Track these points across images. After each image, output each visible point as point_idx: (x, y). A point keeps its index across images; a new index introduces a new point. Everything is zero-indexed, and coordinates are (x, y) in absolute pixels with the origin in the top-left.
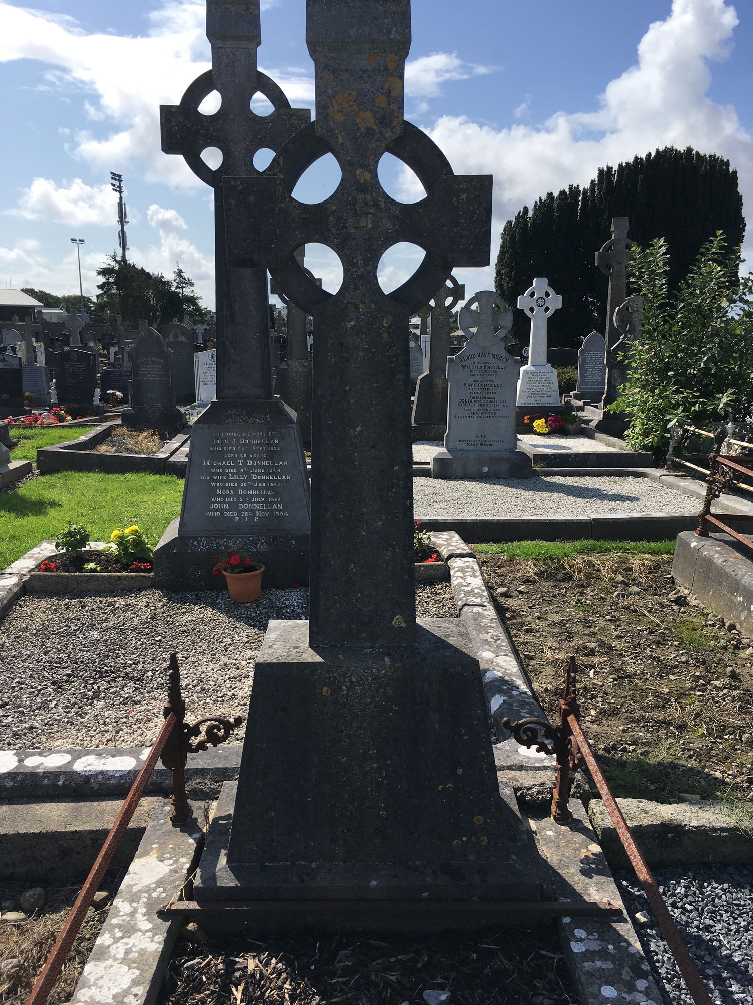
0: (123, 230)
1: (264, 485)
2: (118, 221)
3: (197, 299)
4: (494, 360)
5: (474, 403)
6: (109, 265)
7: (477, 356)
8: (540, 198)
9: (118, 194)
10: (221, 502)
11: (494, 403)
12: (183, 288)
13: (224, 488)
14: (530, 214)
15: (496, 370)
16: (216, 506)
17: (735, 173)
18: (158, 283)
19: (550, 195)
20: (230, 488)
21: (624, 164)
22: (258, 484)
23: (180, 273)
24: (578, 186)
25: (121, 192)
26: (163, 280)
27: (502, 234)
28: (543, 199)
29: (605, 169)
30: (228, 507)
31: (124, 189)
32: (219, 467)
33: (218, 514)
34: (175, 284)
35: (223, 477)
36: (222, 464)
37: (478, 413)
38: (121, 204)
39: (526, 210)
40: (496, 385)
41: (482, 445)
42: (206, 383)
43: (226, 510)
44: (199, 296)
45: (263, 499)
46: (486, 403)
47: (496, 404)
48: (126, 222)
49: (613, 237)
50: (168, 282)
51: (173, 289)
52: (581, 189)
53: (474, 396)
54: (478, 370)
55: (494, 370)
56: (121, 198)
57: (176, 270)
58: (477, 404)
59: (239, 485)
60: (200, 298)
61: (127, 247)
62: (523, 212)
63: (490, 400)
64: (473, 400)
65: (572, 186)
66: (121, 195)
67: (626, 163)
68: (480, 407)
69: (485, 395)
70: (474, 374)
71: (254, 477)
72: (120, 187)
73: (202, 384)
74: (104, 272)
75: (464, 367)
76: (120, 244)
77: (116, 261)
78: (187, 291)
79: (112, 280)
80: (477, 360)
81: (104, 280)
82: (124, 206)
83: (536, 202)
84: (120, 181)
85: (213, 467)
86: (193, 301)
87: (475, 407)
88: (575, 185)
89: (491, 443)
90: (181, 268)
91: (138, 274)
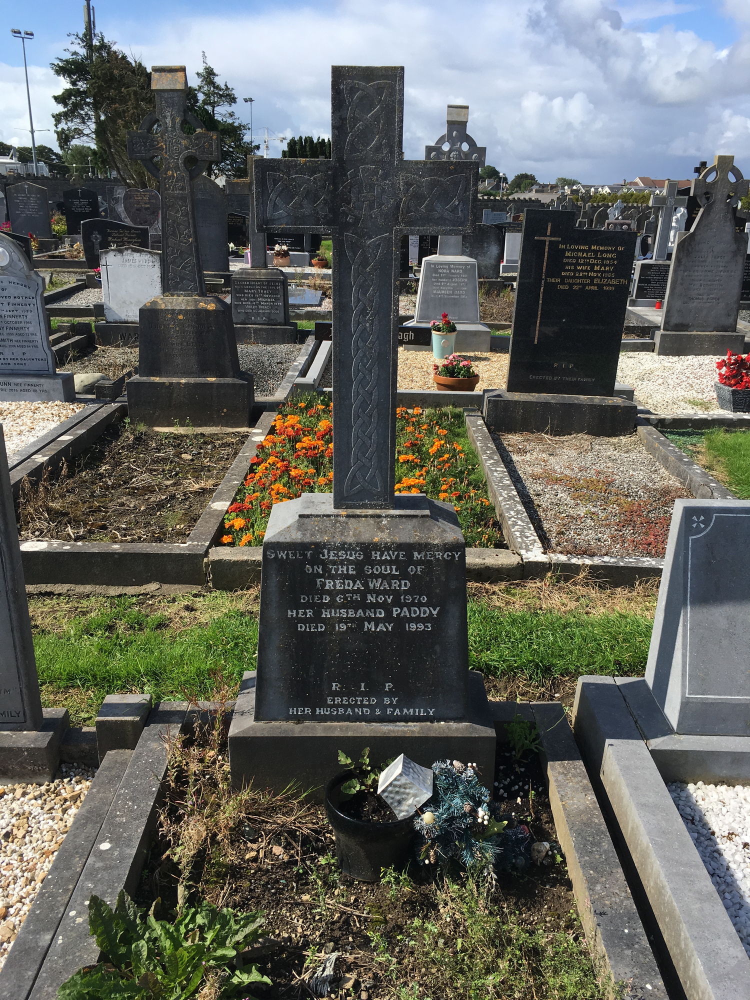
12: (214, 104)
34: (202, 95)
51: (200, 104)
79: (82, 86)
81: (68, 86)
90: (210, 64)
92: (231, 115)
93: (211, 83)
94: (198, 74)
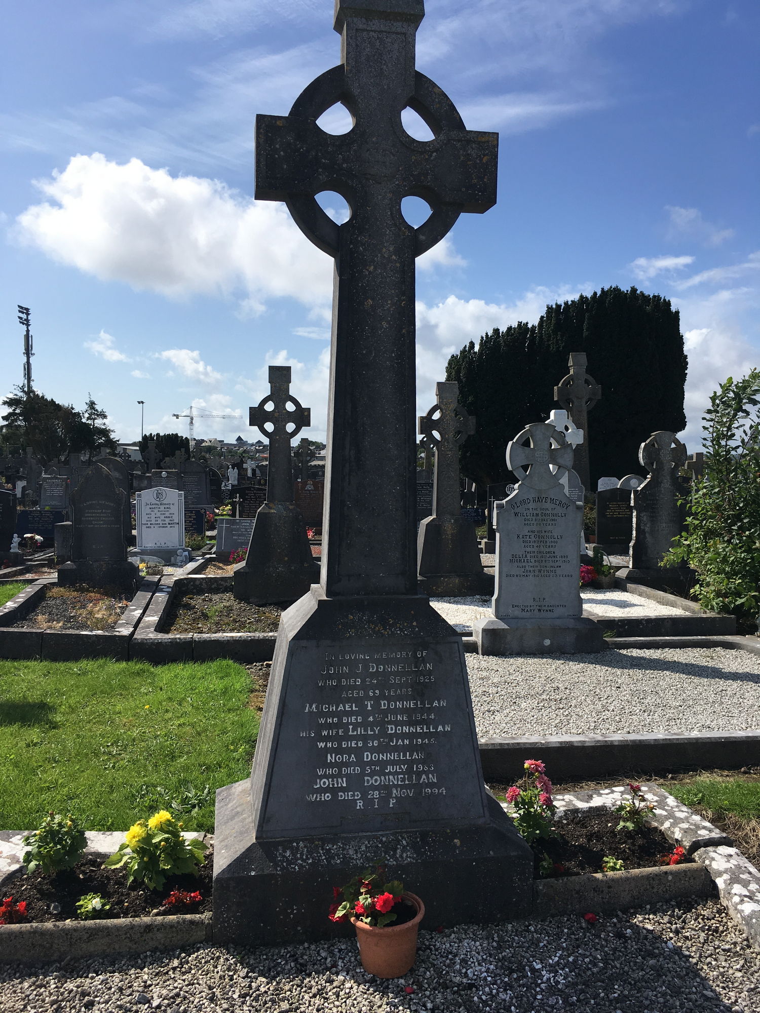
0: (28, 362)
1: (407, 742)
2: (24, 353)
3: (109, 431)
4: (553, 506)
5: (529, 558)
6: (16, 395)
7: (532, 501)
8: (487, 333)
9: (25, 327)
10: (332, 776)
11: (553, 559)
12: (94, 419)
13: (339, 751)
14: (477, 348)
15: (555, 518)
16: (324, 783)
17: (677, 313)
18: (68, 415)
19: (496, 331)
20: (349, 751)
21: (570, 303)
22: (397, 742)
23: (92, 405)
24: (527, 323)
25: (28, 325)
26: (73, 411)
27: (447, 368)
28: (490, 335)
29: (554, 307)
30: (344, 785)
31: (31, 323)
32: (332, 714)
33: (327, 797)
34: (87, 415)
35: (338, 732)
36: (337, 708)
37: (534, 571)
38: (27, 337)
39: (472, 345)
40: (556, 537)
41: (539, 610)
42: (149, 525)
43: (342, 789)
44: (112, 429)
45: (404, 767)
46: (543, 559)
47: (556, 559)
48: (32, 354)
49: (572, 372)
50: (79, 413)
51: (84, 420)
52: (530, 326)
53: (528, 549)
54: (534, 518)
55: (553, 518)
56: (28, 331)
57: (88, 402)
58: (533, 560)
59: (365, 743)
60: (112, 431)
61: (32, 379)
62: (469, 347)
63: (548, 555)
64: (528, 556)
65: (521, 322)
66: (27, 328)
67: (572, 301)
68: (537, 564)
69: (542, 549)
70: (529, 522)
71: (391, 729)
72: (27, 320)
73: (144, 527)
74: (10, 403)
75: (516, 514)
76: (25, 376)
77: (24, 391)
78: (99, 423)
79: (18, 411)
80: (532, 505)
81: (11, 410)
82: (30, 338)
83: (482, 337)
84: (28, 314)
85: (321, 714)
86: (105, 432)
87: (530, 564)
88: (524, 321)
89: (551, 608)
90: (93, 399)
91: (46, 405)
92: (104, 424)
93: (94, 408)
94: (86, 403)
